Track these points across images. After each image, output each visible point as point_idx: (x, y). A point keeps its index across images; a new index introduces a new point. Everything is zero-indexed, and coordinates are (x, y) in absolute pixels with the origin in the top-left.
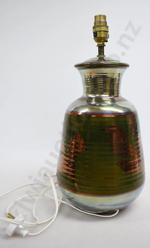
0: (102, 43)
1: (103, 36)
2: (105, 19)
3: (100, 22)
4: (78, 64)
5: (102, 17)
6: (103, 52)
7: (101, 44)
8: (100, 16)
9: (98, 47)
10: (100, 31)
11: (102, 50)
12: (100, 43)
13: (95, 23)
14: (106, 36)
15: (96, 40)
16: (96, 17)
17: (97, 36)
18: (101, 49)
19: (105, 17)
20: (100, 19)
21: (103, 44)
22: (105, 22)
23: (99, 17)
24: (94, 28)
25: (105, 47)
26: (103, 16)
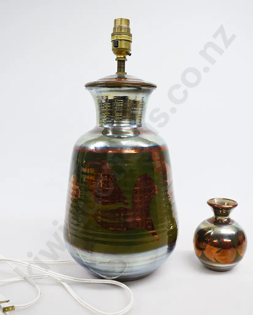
0: (122, 56)
1: (123, 46)
2: (128, 25)
3: (121, 28)
4: (89, 83)
5: (123, 22)
6: (124, 68)
7: (121, 58)
8: (121, 19)
9: (117, 62)
10: (121, 40)
11: (122, 66)
12: (120, 56)
13: (115, 28)
14: (127, 48)
15: (115, 51)
16: (115, 21)
17: (118, 47)
18: (121, 64)
19: (128, 21)
20: (121, 23)
21: (125, 57)
22: (127, 28)
23: (119, 22)
24: (113, 35)
25: (126, 62)
26: (125, 20)
